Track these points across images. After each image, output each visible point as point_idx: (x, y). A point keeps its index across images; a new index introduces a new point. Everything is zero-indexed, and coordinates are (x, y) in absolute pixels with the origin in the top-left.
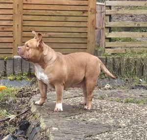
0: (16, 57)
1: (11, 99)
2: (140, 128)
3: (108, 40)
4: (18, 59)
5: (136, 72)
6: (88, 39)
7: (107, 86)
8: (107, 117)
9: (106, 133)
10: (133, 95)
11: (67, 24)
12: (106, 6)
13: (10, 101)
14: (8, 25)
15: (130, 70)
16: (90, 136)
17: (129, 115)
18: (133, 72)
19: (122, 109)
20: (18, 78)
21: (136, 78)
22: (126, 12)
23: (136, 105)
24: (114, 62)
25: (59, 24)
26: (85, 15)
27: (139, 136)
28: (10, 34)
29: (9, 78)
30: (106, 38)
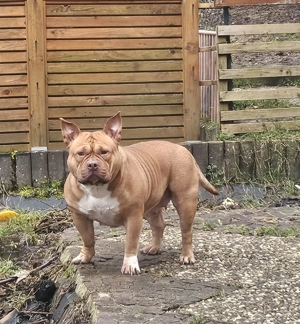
0: (35, 149)
1: (25, 238)
2: (282, 286)
3: (226, 107)
4: (39, 153)
5: (286, 171)
6: (186, 106)
7: (227, 202)
8: (216, 267)
9: (210, 300)
10: (274, 220)
11: (140, 77)
12: (220, 37)
13: (22, 241)
14: (17, 83)
15: (275, 167)
16: (175, 308)
17: (262, 262)
18: (281, 172)
19: (248, 250)
20: (42, 193)
21: (289, 182)
22: (261, 47)
23: (279, 239)
24: (241, 152)
25: (124, 77)
26: (176, 56)
27: (278, 303)
28: (22, 103)
29: (22, 193)
30: (222, 103)
